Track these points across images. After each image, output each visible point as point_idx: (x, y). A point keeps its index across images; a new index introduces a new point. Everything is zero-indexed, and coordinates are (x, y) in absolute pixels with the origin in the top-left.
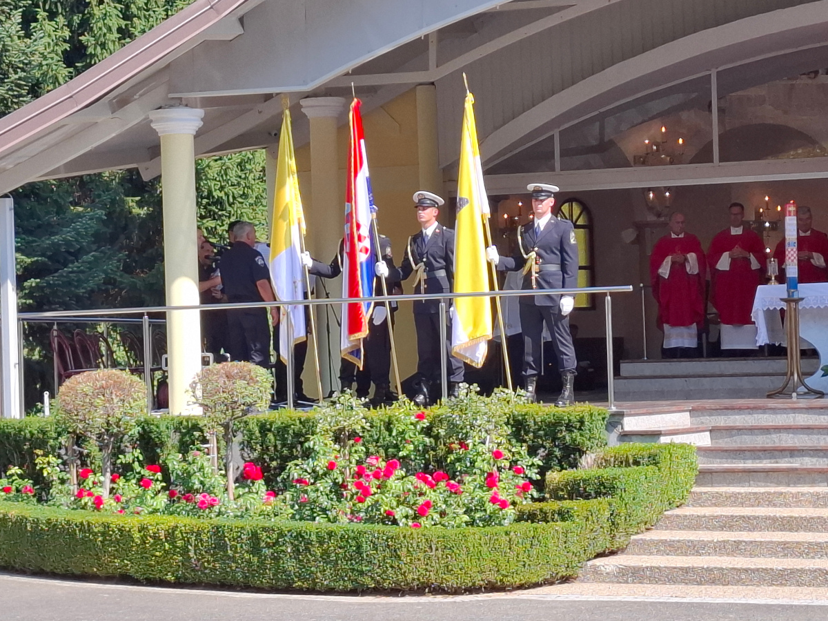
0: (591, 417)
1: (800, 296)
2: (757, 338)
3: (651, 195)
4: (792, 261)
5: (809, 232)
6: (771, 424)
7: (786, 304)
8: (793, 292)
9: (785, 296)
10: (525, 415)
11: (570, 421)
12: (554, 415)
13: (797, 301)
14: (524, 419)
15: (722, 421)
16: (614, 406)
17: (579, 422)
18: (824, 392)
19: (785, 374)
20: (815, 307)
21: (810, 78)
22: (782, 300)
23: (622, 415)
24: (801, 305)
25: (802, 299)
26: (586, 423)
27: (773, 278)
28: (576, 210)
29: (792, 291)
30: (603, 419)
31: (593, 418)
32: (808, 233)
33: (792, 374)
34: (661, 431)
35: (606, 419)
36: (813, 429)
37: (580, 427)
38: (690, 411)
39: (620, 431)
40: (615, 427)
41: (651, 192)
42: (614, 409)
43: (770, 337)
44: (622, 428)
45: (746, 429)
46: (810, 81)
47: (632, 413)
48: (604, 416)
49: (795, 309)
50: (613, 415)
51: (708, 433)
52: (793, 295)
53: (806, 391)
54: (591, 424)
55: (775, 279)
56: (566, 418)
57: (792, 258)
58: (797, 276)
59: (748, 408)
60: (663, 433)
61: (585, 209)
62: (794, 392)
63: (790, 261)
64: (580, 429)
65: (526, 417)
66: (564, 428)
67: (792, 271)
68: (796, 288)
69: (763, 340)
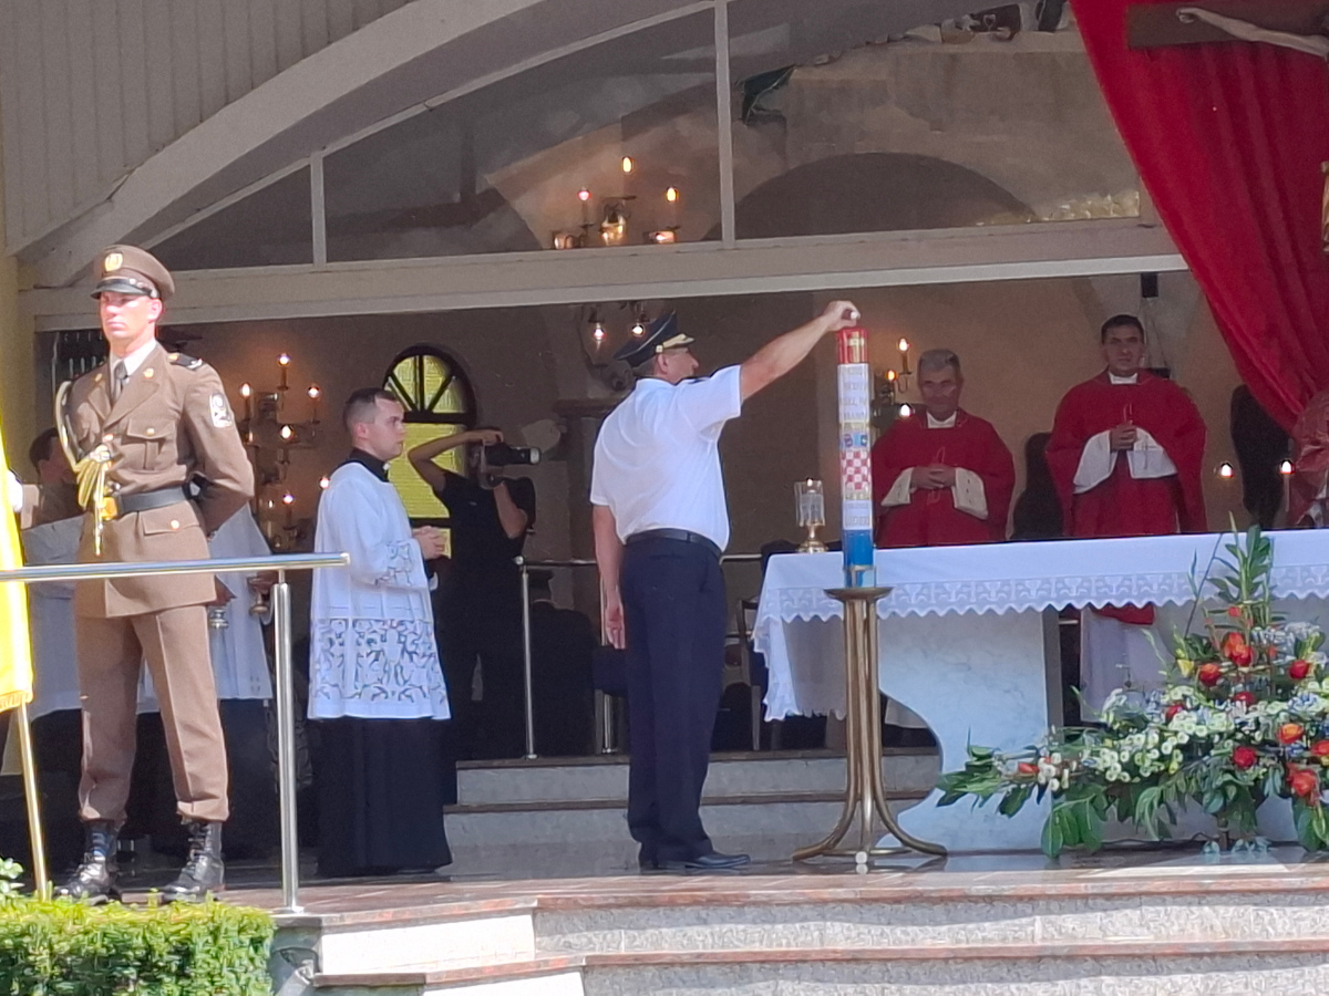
0: (216, 939)
1: (881, 583)
2: (765, 701)
3: (599, 334)
4: (858, 486)
5: (953, 418)
6: (757, 948)
7: (841, 604)
8: (861, 572)
9: (841, 585)
10: (23, 934)
11: (150, 950)
12: (105, 935)
13: (871, 597)
14: (18, 947)
15: (621, 942)
16: (301, 901)
17: (177, 952)
18: (948, 848)
19: (843, 798)
20: (922, 614)
21: (1000, 39)
22: (831, 593)
23: (314, 927)
24: (882, 608)
25: (886, 591)
26: (199, 956)
27: (812, 535)
28: (434, 375)
29: (858, 568)
30: (256, 943)
31: (221, 941)
32: (950, 422)
33: (860, 798)
34: (423, 976)
35: (268, 942)
36: (867, 961)
37: (181, 967)
38: (534, 912)
39: (312, 976)
40: (297, 966)
41: (598, 326)
42: (298, 911)
43: (800, 699)
44: (318, 969)
45: (683, 965)
46: (998, 47)
47: (348, 922)
48: (256, 935)
49: (867, 623)
50: (286, 929)
51: (577, 976)
52: (860, 581)
53: (899, 844)
54: (217, 958)
55: (818, 537)
56: (139, 942)
57: (858, 478)
58: (870, 527)
59: (696, 902)
60: (429, 980)
61: (455, 372)
62: (861, 849)
63: (852, 485)
64: (181, 974)
65: (26, 939)
66: (131, 972)
67: (859, 515)
68: (869, 561)
69: (781, 708)
